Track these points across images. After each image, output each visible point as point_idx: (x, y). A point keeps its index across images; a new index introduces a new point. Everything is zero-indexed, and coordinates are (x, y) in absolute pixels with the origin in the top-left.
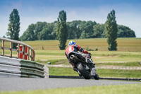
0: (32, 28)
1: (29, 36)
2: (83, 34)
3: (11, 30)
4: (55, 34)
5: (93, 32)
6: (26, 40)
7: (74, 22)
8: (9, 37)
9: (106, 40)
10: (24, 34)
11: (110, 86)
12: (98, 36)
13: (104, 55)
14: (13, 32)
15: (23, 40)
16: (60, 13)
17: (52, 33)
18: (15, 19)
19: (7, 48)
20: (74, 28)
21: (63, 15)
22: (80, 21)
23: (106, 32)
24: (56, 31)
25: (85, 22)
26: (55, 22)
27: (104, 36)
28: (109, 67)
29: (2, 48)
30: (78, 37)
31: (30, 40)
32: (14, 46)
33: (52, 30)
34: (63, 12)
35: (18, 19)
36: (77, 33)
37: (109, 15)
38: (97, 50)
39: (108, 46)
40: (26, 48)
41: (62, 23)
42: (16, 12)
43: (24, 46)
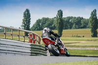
0: (39, 21)
1: (37, 27)
2: (74, 26)
3: (24, 23)
4: (54, 26)
5: (81, 24)
6: (34, 30)
7: (68, 17)
8: (23, 28)
9: (90, 30)
10: (34, 26)
11: (92, 61)
12: (84, 27)
13: (88, 40)
14: (25, 25)
15: (33, 30)
16: (58, 12)
17: (53, 25)
18: (27, 16)
19: (22, 36)
20: (68, 22)
21: (60, 13)
22: (72, 17)
23: (90, 25)
24: (55, 24)
25: (75, 18)
26: (55, 18)
27: (89, 27)
28: (92, 49)
29: (18, 36)
30: (71, 28)
31: (37, 30)
32: (27, 34)
33: (52, 23)
34: (60, 10)
35: (30, 16)
36: (70, 25)
37: (92, 13)
38: (83, 37)
39: (91, 34)
40: (34, 35)
41: (60, 18)
42: (27, 11)
43: (33, 34)
